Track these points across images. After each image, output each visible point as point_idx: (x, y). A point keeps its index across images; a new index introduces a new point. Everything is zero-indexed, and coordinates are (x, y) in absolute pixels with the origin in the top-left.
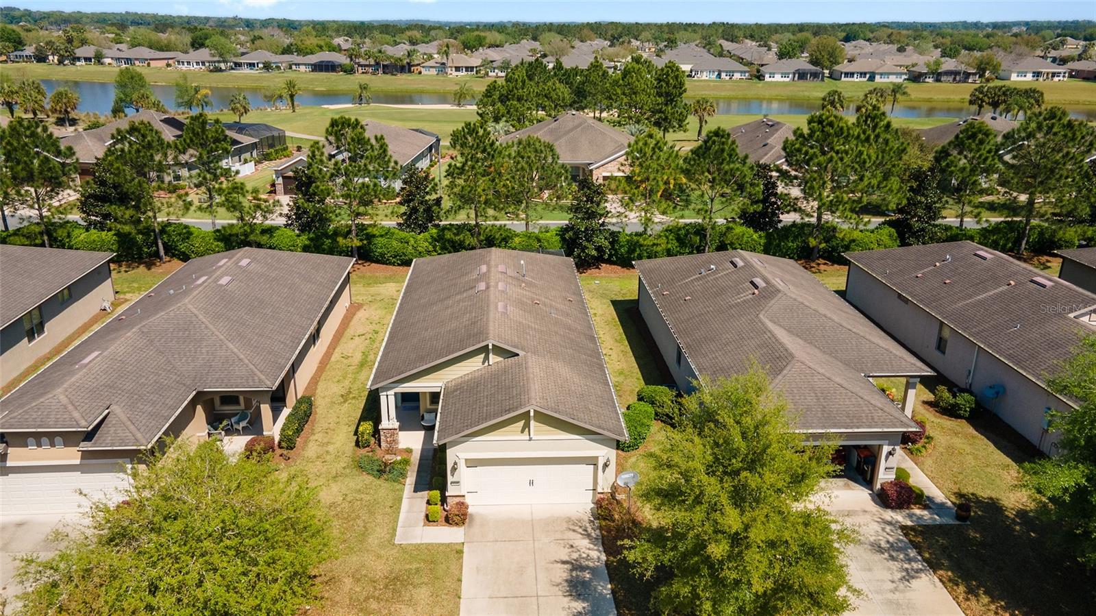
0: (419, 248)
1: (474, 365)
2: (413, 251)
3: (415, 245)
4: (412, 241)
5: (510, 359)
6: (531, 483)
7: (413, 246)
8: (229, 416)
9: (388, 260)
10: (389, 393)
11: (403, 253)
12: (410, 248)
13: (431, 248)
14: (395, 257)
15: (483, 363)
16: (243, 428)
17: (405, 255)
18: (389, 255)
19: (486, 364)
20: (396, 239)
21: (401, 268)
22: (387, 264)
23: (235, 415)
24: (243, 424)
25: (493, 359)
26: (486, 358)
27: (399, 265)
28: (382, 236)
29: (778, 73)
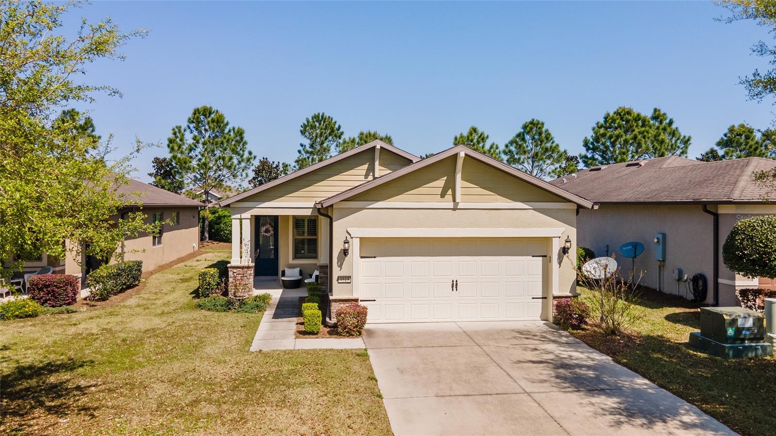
1: (356, 179)
6: (455, 285)
10: (244, 215)
15: (366, 176)
19: (370, 178)
25: (380, 170)
26: (371, 169)
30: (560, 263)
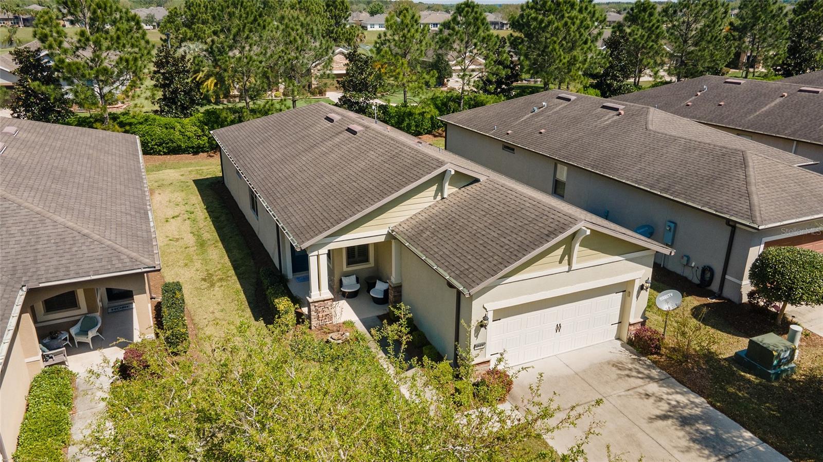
0: (188, 133)
1: (425, 202)
2: (181, 137)
3: (183, 130)
4: (178, 127)
5: (469, 188)
6: (558, 328)
7: (180, 131)
8: (67, 326)
9: (152, 149)
10: (320, 252)
11: (171, 140)
12: (178, 133)
13: (200, 132)
14: (161, 145)
15: (435, 197)
16: (92, 339)
17: (173, 142)
18: (153, 143)
19: (439, 198)
20: (159, 125)
21: (169, 157)
22: (151, 154)
23: (74, 323)
24: (92, 333)
25: (449, 190)
26: (440, 190)
27: (165, 154)
28: (141, 123)
29: (377, 24)
30: (637, 298)
